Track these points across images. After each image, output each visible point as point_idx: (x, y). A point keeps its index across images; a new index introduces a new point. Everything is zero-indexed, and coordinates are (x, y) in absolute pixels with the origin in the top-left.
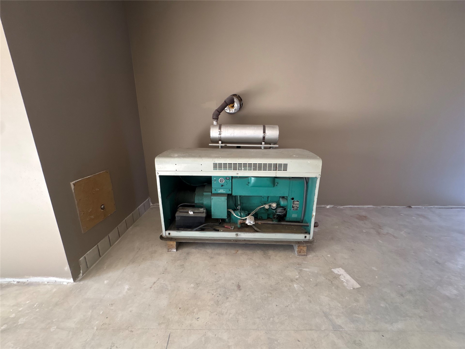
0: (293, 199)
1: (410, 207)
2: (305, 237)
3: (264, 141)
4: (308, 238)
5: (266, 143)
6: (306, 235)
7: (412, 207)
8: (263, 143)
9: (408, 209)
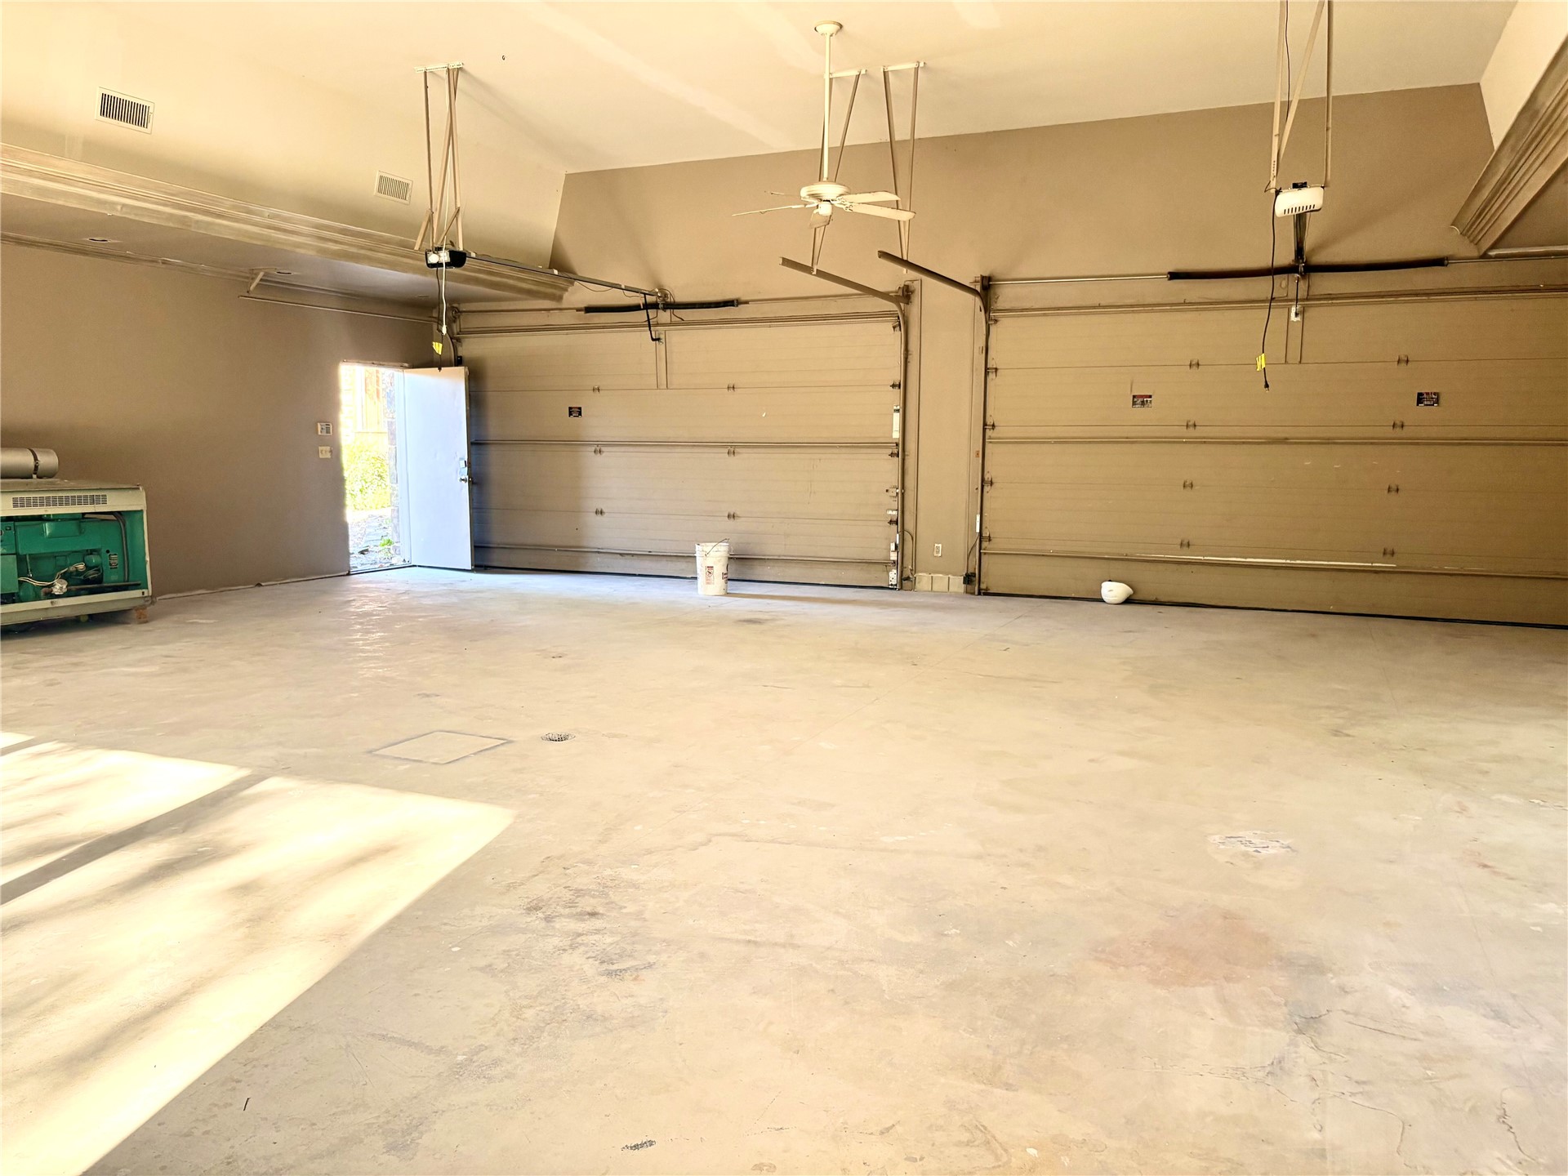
0: (108, 552)
1: (259, 585)
2: (143, 593)
3: (35, 474)
4: (146, 594)
5: (38, 477)
6: (144, 590)
7: (263, 584)
8: (34, 476)
9: (257, 588)
